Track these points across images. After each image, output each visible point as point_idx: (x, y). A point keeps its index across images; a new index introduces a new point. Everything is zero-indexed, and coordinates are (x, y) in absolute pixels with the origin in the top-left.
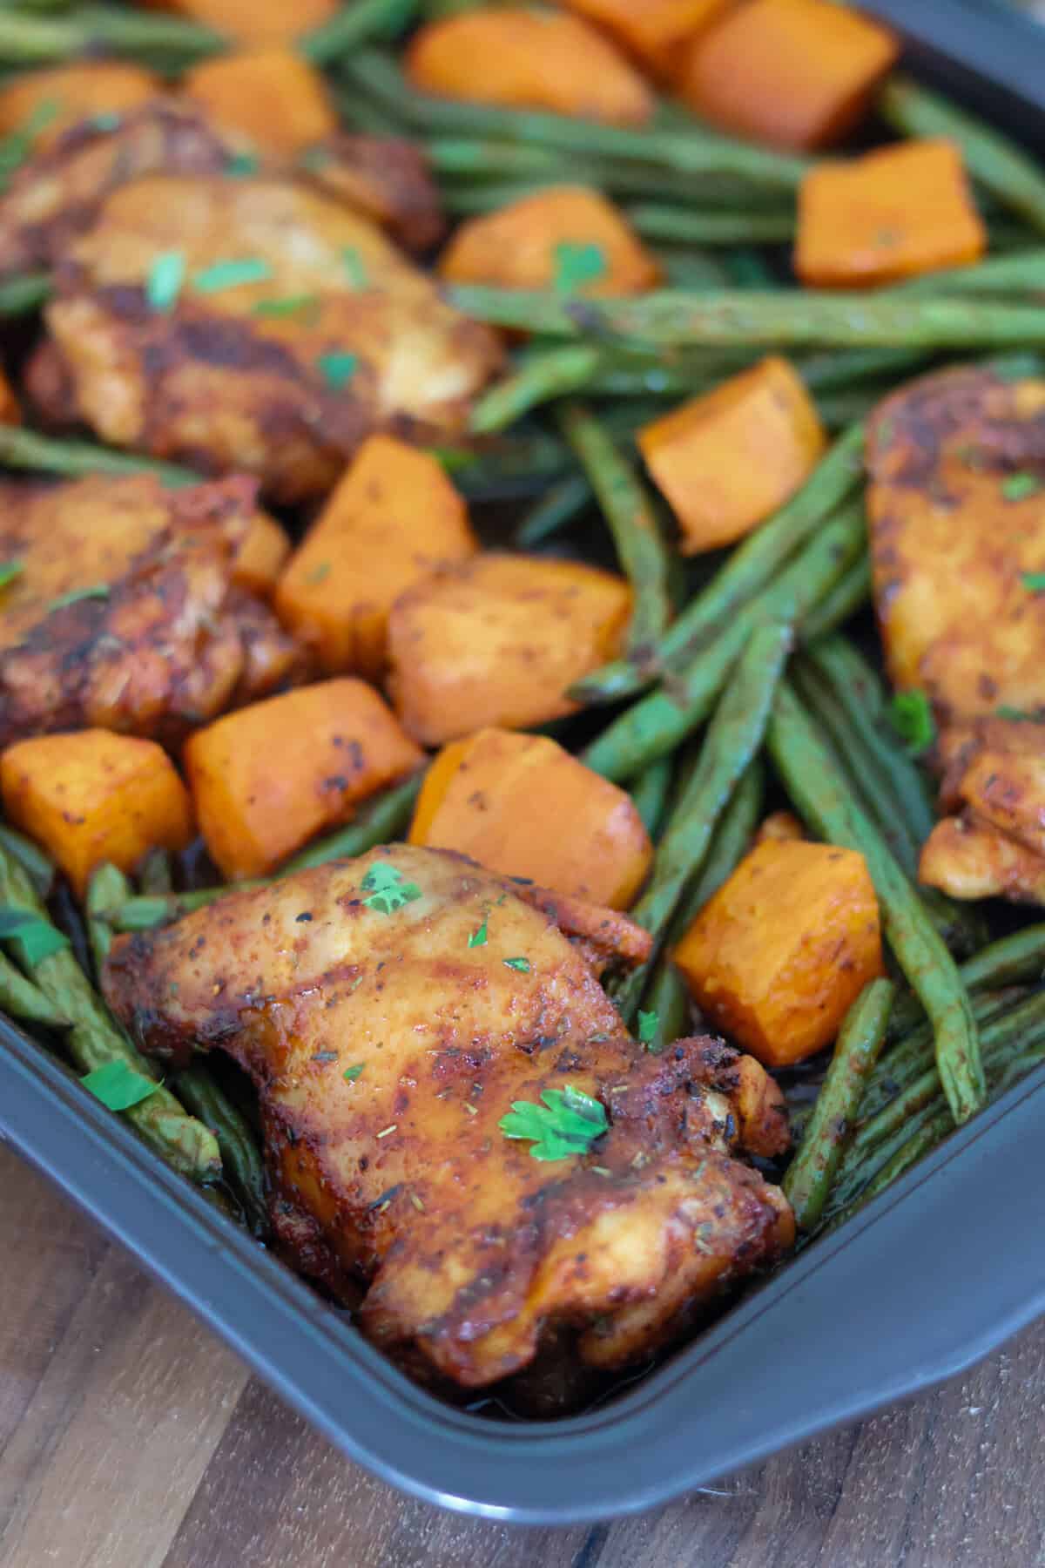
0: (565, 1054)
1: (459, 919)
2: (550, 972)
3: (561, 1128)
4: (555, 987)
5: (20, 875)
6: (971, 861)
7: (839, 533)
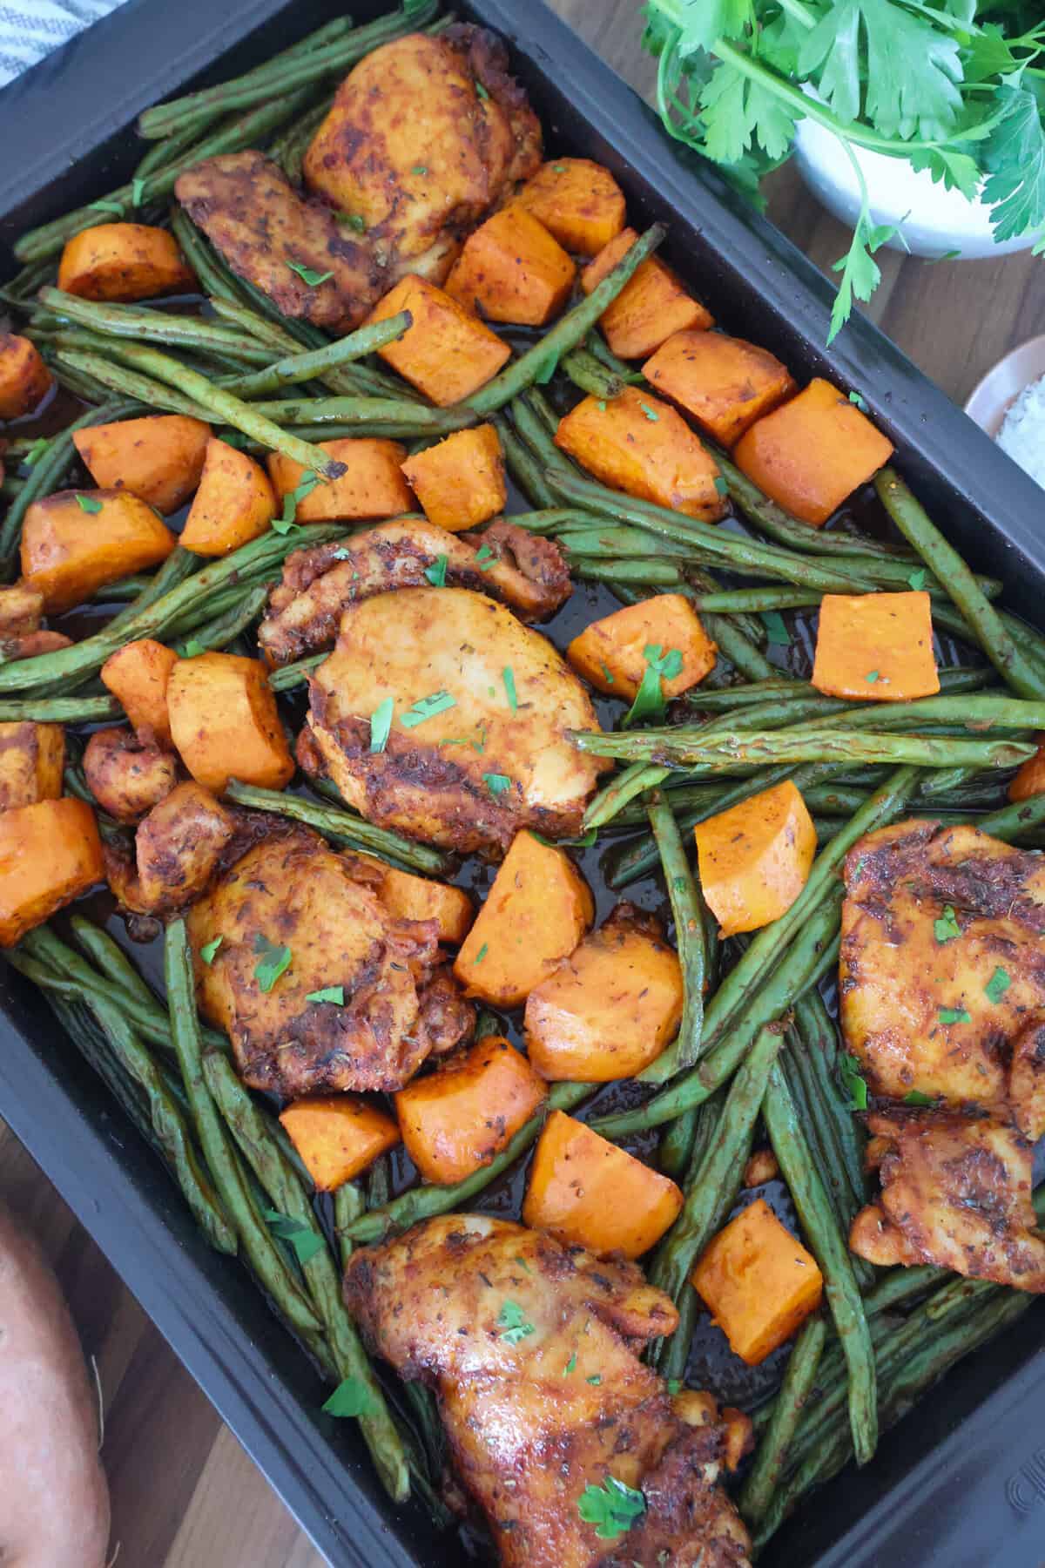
0: (622, 1431)
1: (559, 1349)
2: (616, 1378)
3: (616, 1510)
5: (295, 1183)
7: (819, 929)
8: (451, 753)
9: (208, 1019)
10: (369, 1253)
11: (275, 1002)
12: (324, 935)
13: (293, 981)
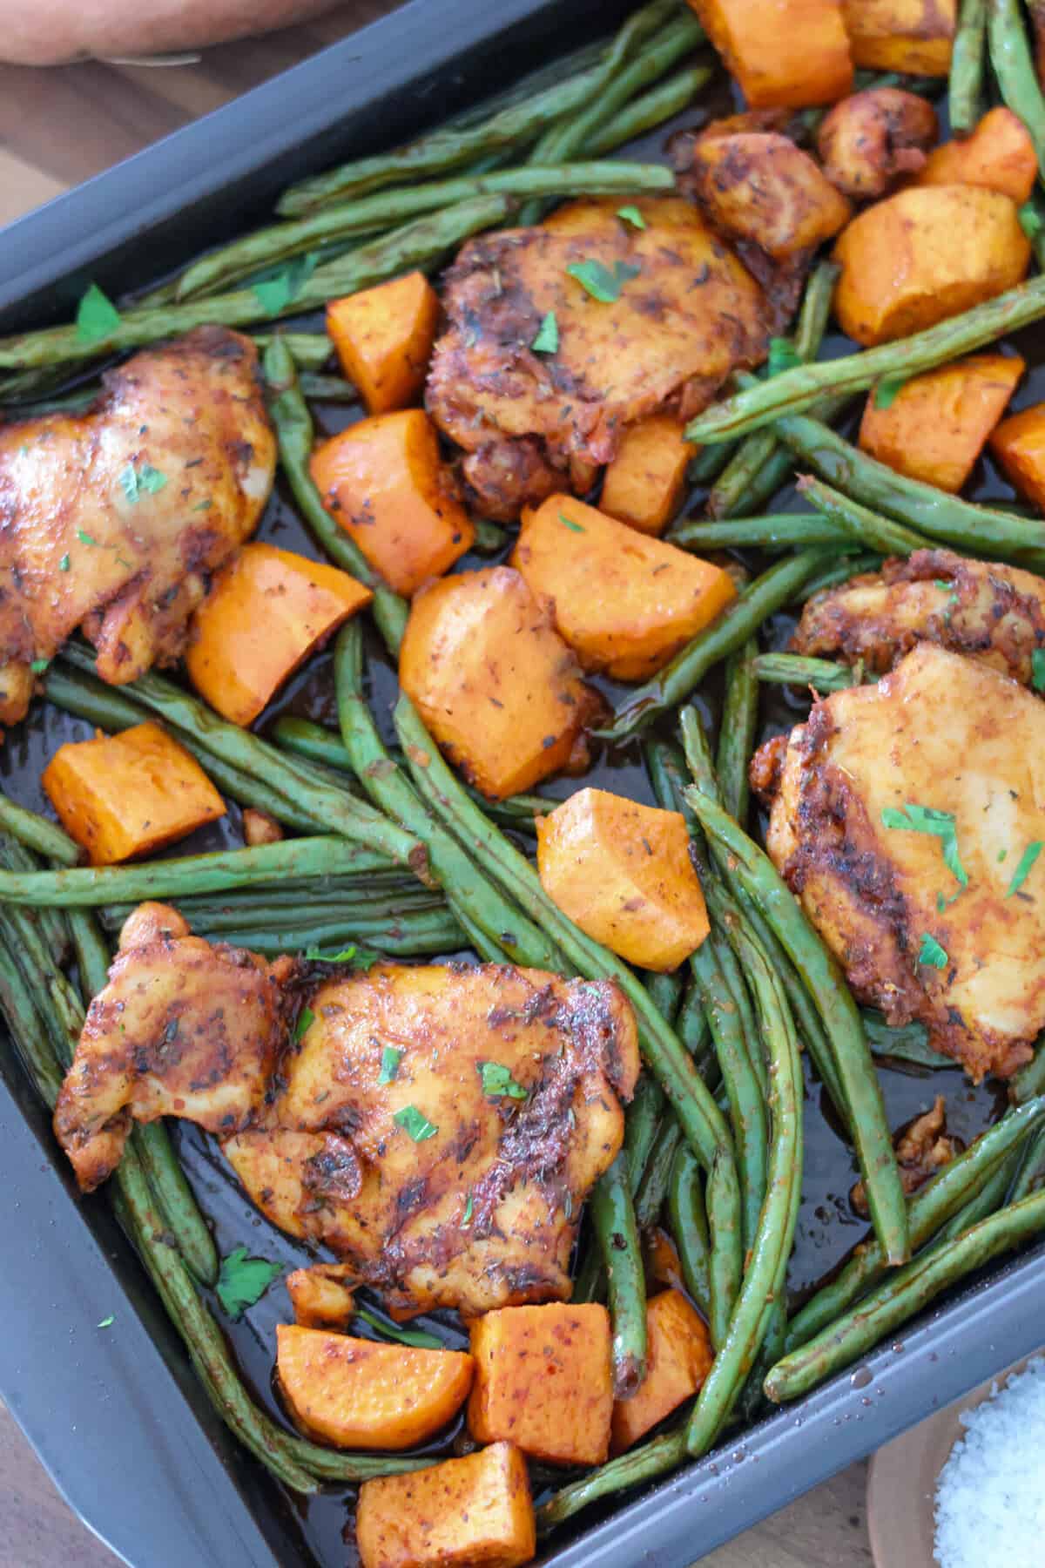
1: (106, 529)
2: (63, 592)
10: (249, 362)
11: (554, 277)
12: (623, 343)
13: (576, 300)
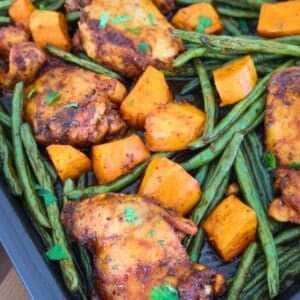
0: (171, 269)
2: (170, 244)
4: (170, 249)
5: (48, 177)
6: (282, 214)
7: (258, 105)
8: (128, 35)
9: (26, 118)
10: (73, 203)
11: (52, 108)
12: (73, 89)
13: (60, 102)
